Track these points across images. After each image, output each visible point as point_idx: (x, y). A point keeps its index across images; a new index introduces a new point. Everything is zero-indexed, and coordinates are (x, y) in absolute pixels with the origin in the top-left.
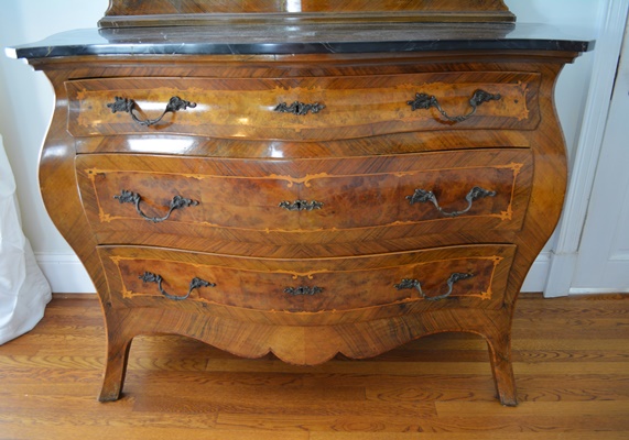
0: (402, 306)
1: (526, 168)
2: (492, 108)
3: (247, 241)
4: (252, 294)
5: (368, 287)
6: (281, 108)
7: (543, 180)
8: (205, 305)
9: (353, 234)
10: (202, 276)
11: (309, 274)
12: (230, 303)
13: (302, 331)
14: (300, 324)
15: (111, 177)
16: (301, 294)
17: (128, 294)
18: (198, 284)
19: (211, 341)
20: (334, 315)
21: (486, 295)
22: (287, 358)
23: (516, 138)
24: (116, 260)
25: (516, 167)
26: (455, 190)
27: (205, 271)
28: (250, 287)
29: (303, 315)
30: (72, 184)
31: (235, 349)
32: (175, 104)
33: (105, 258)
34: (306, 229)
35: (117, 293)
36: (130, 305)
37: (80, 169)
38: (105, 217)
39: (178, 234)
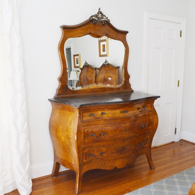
0: (136, 150)
1: (153, 118)
3: (116, 140)
4: (113, 153)
5: (132, 147)
6: (121, 112)
7: (155, 121)
8: (102, 159)
10: (103, 151)
11: (124, 145)
12: (108, 157)
14: (121, 158)
15: (89, 131)
16: (121, 151)
17: (85, 161)
18: (102, 153)
19: (102, 168)
20: (127, 154)
21: (147, 145)
22: (119, 167)
23: (150, 113)
24: (85, 152)
25: (151, 118)
26: (144, 124)
27: (104, 149)
28: (113, 151)
29: (122, 155)
30: (82, 133)
31: (108, 169)
32: (103, 114)
33: (83, 152)
34: (126, 135)
35: (83, 161)
36: (84, 164)
37: (84, 130)
38: (86, 141)
39: (101, 141)
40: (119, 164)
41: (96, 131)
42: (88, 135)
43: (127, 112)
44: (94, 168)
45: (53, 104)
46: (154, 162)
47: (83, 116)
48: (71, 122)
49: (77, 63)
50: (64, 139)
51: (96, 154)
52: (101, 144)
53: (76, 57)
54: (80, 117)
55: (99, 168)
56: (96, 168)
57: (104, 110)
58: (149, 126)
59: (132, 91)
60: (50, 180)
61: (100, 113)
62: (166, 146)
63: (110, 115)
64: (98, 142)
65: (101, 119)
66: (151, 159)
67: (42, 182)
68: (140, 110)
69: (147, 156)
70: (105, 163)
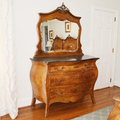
0: (84, 91)
1: (95, 72)
2: (91, 66)
3: (71, 84)
4: (69, 92)
5: (81, 89)
6: (75, 67)
7: (96, 73)
8: (62, 96)
9: (81, 81)
10: (63, 91)
11: (76, 88)
12: (66, 95)
13: (74, 97)
14: (74, 96)
15: (54, 78)
16: (74, 91)
17: (51, 97)
18: (62, 93)
19: (62, 102)
20: (78, 94)
21: (91, 88)
22: (72, 102)
23: (93, 68)
24: (51, 91)
25: (94, 71)
26: (89, 75)
27: (63, 90)
28: (69, 91)
29: (75, 94)
30: (49, 80)
31: (65, 102)
32: (63, 68)
33: (50, 91)
34: (77, 81)
35: (50, 97)
36: (51, 99)
37: (51, 77)
38: (52, 84)
39: (61, 85)
40: (72, 99)
41: (58, 79)
42: (53, 81)
43: (78, 67)
44: (57, 102)
45: (33, 62)
46: (95, 99)
47: (50, 69)
48: (43, 73)
49: (52, 36)
50: (38, 83)
51: (58, 93)
52: (61, 87)
53: (51, 32)
54: (48, 69)
55: (60, 101)
56: (58, 102)
57: (64, 66)
58: (92, 77)
59: (83, 55)
60: (30, 108)
61: (61, 67)
62: (104, 90)
63: (67, 69)
64: (59, 85)
65: (61, 71)
66: (93, 97)
67: (25, 110)
68: (87, 66)
69: (91, 95)
70: (64, 99)
